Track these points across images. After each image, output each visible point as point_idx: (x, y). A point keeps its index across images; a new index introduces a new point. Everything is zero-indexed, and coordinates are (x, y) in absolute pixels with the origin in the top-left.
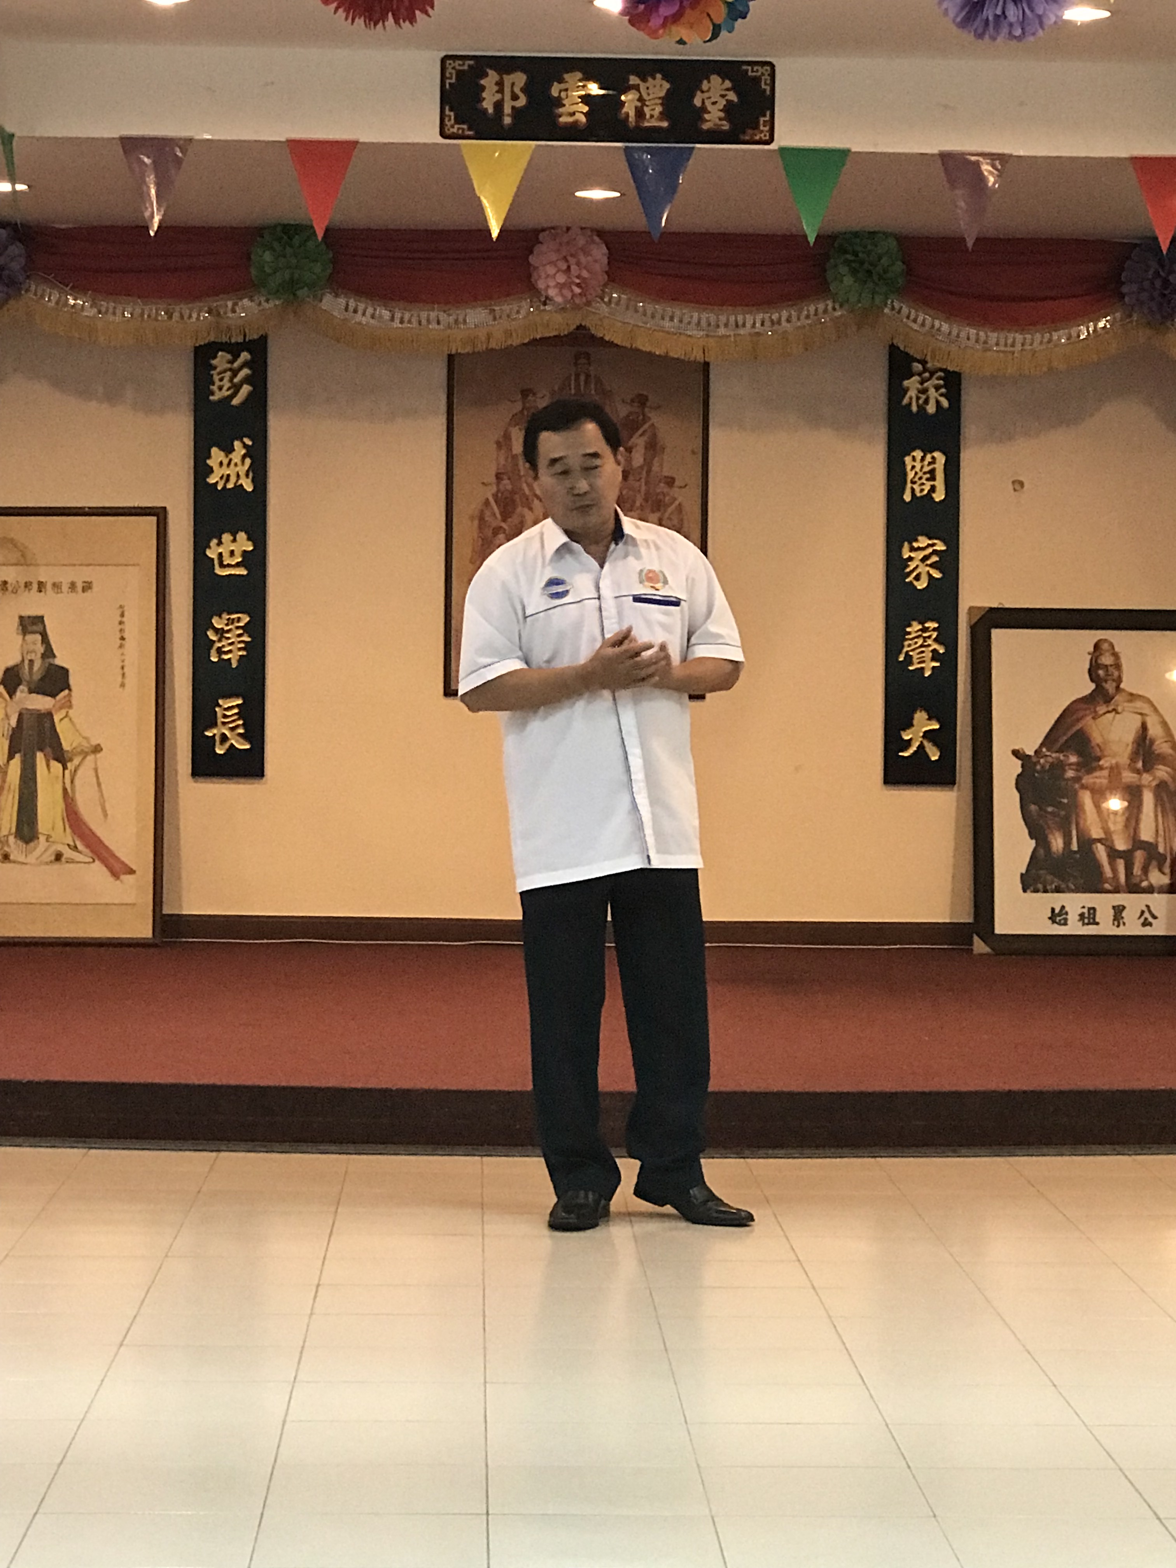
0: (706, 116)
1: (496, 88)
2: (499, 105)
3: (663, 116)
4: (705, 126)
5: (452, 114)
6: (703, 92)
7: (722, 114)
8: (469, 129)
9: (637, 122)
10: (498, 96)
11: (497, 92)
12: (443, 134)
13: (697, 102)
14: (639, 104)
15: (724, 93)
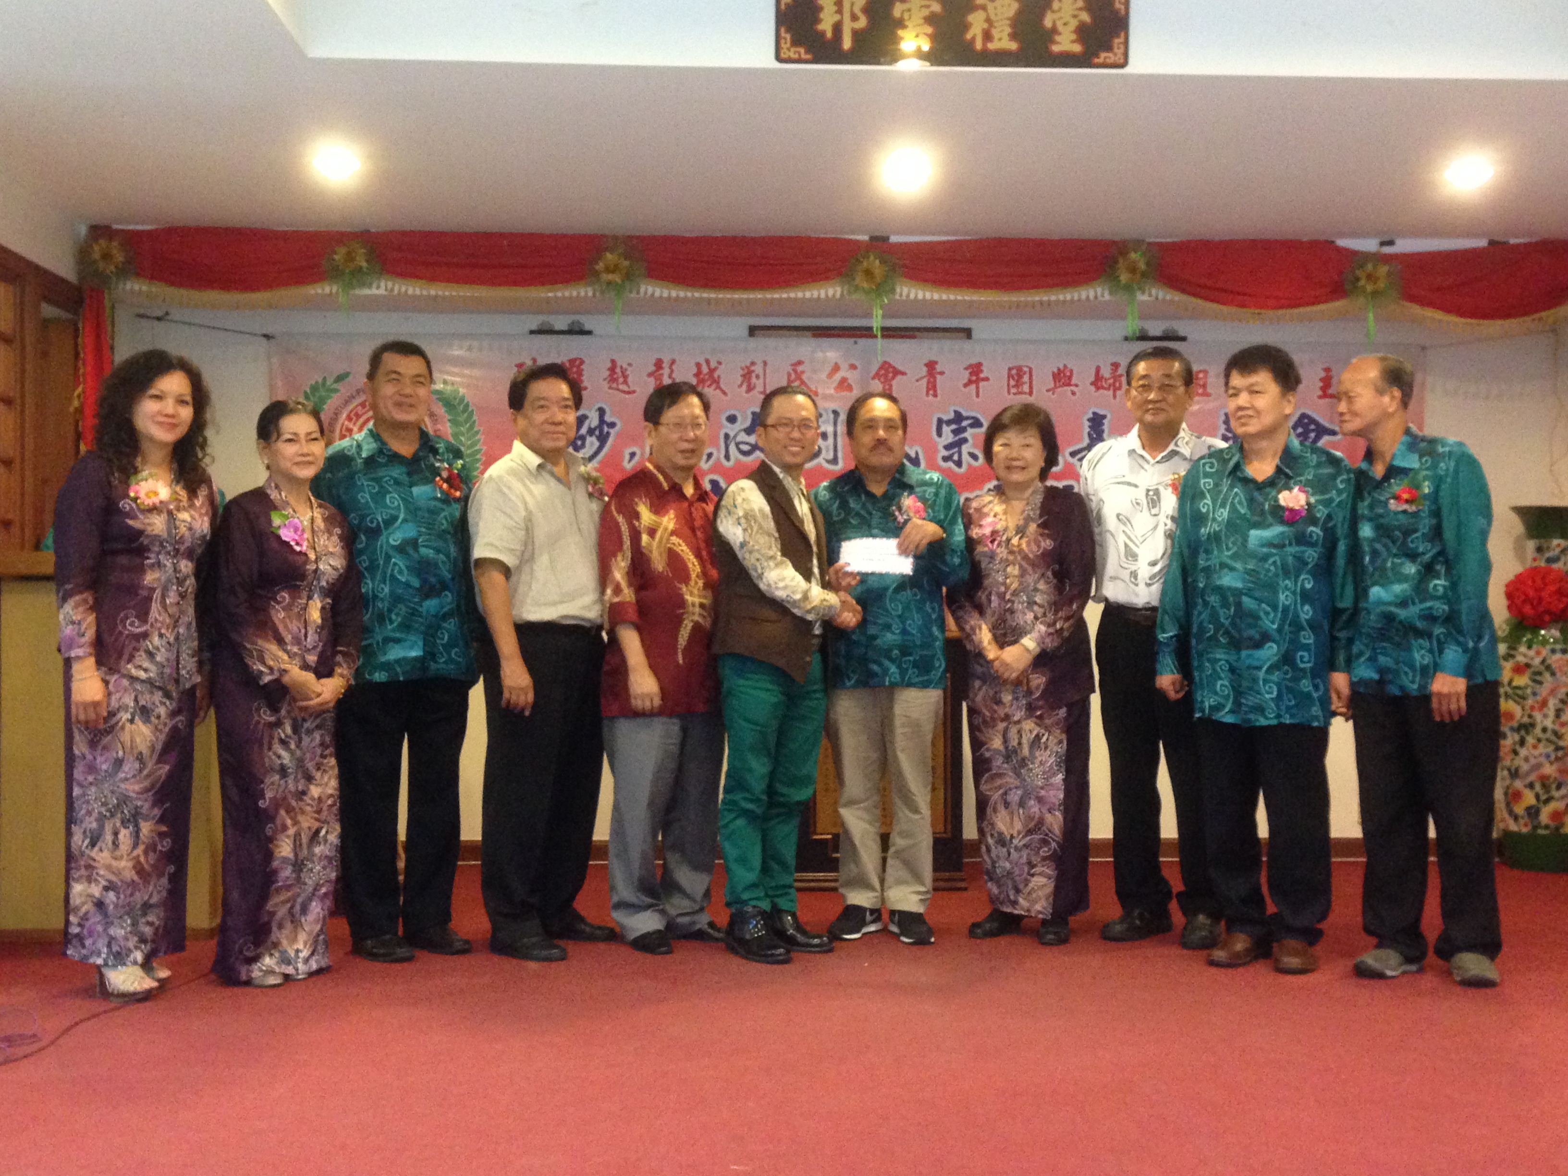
0: (1058, 38)
1: (835, 8)
2: (837, 28)
3: (1013, 36)
4: (1056, 48)
5: (788, 36)
6: (1053, 12)
7: (1074, 37)
8: (806, 53)
9: (984, 44)
10: (837, 17)
11: (836, 12)
12: (779, 59)
13: (1048, 22)
14: (986, 26)
15: (1076, 13)
